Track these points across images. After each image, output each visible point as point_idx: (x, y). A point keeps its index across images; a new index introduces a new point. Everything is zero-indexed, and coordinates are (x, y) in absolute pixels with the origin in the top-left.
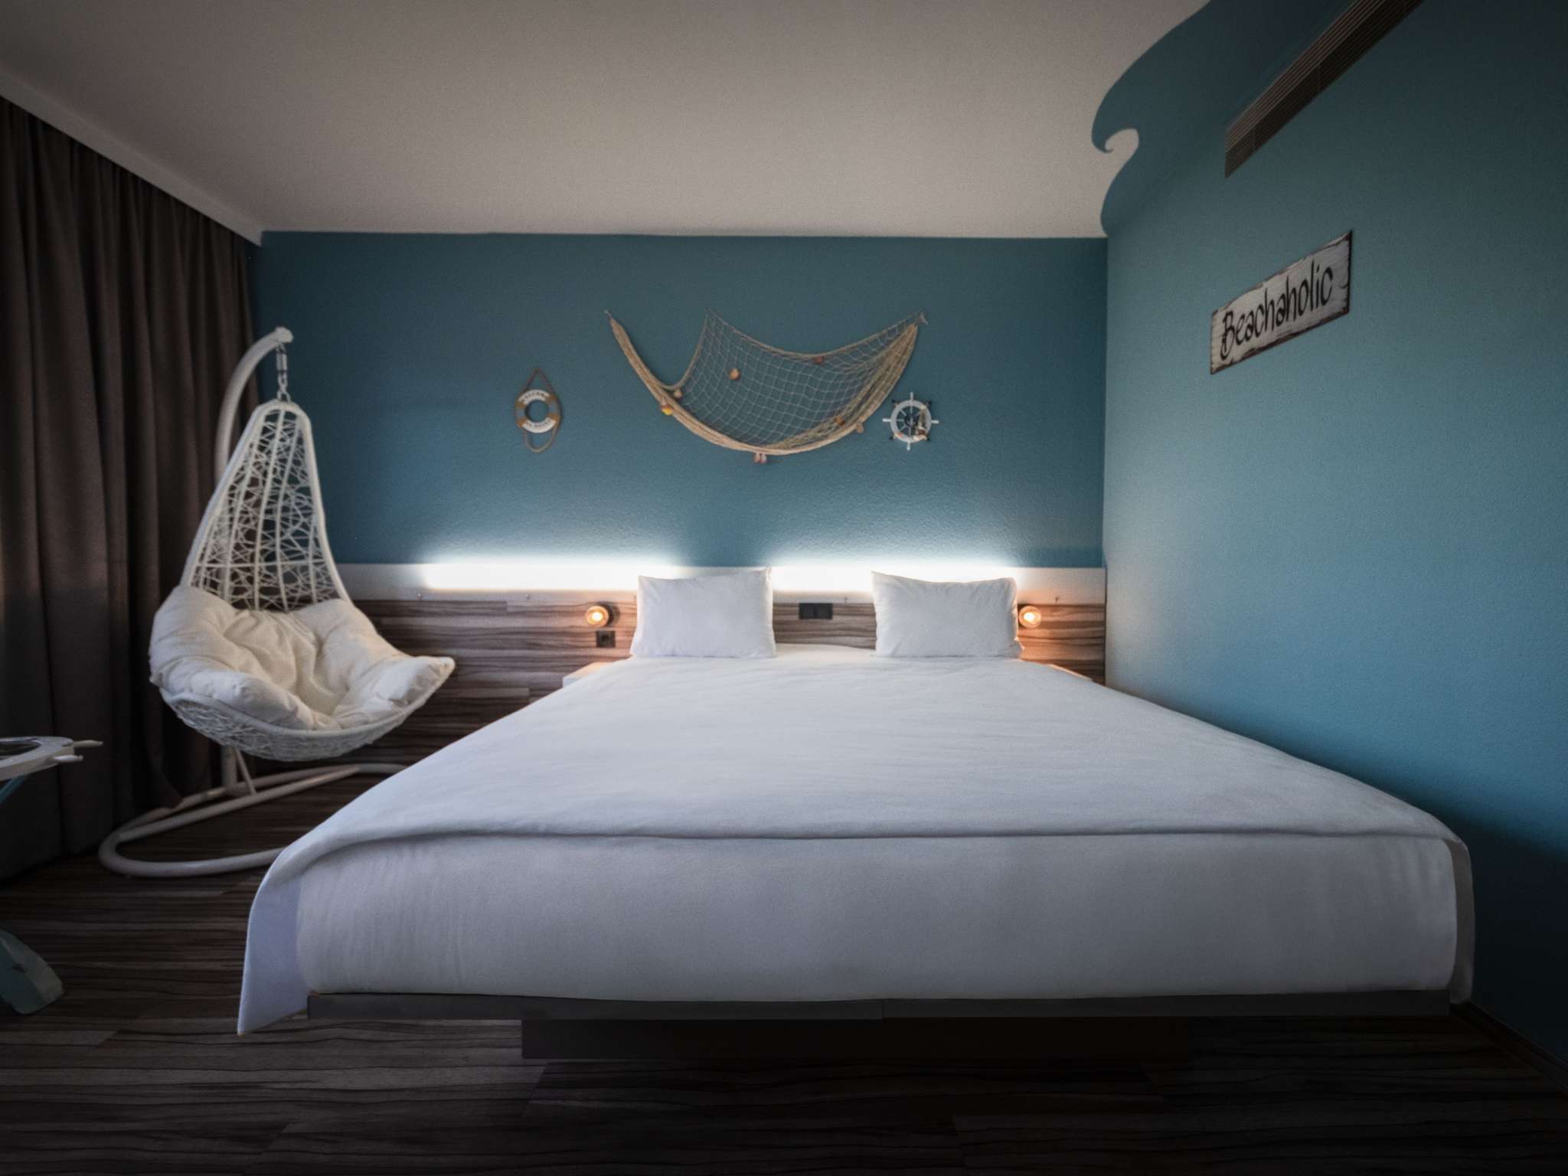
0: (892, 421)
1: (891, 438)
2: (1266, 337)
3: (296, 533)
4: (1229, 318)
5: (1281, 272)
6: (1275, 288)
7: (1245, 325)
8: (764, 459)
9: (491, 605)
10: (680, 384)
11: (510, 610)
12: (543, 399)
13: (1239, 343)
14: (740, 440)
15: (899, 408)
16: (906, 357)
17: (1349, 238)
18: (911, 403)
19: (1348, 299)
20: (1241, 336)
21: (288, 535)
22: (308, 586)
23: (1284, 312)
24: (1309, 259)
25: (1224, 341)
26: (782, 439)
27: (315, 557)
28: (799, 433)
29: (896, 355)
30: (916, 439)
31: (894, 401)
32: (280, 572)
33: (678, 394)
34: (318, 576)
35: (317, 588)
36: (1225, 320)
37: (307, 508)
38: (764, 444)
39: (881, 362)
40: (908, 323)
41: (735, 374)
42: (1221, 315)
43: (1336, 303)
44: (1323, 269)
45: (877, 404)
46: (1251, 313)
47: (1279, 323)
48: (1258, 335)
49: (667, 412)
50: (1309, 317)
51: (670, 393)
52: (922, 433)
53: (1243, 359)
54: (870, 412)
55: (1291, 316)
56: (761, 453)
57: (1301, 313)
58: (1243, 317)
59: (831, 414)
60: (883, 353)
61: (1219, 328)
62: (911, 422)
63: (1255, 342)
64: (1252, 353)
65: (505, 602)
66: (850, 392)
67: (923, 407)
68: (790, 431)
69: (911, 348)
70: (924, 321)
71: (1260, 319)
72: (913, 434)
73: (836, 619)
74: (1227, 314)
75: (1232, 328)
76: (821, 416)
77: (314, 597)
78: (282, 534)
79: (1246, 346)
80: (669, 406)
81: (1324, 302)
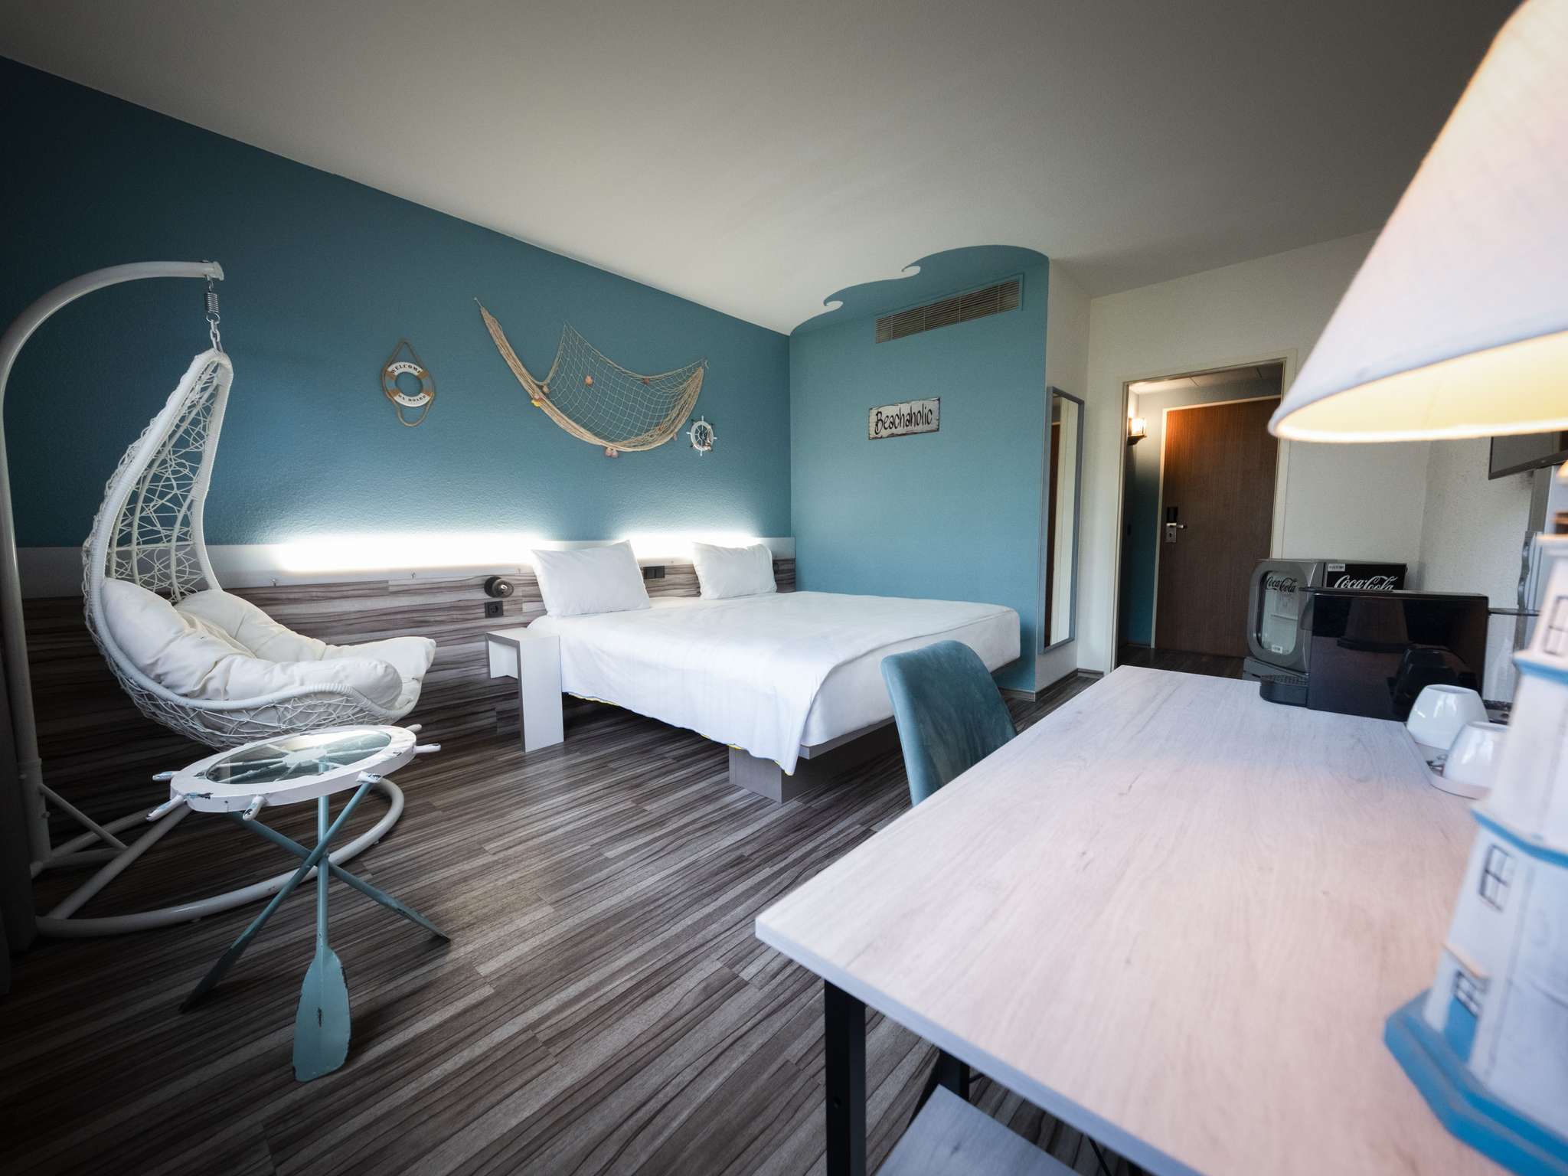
0: (692, 434)
1: (692, 446)
2: (900, 430)
3: (162, 508)
4: (879, 415)
5: (908, 402)
6: (905, 409)
7: (888, 422)
8: (615, 453)
9: (372, 586)
10: (548, 381)
11: (391, 589)
12: (416, 374)
13: (886, 429)
14: (596, 435)
15: (696, 425)
16: (699, 389)
17: (939, 400)
18: (703, 423)
19: (938, 426)
20: (887, 425)
21: (150, 512)
22: (168, 577)
23: (910, 421)
24: (921, 402)
25: (877, 425)
26: (626, 439)
27: (179, 539)
28: (637, 435)
29: (693, 387)
30: (706, 448)
31: (692, 420)
32: (135, 559)
33: (546, 389)
34: (179, 562)
35: (178, 577)
36: (877, 415)
37: (186, 477)
38: (612, 441)
39: (685, 390)
40: (699, 365)
41: (589, 380)
42: (874, 412)
43: (933, 426)
44: (928, 409)
45: (684, 421)
46: (892, 416)
47: (907, 426)
48: (896, 428)
49: (537, 404)
50: (920, 428)
51: (541, 388)
52: (709, 445)
53: (888, 437)
54: (680, 426)
55: (913, 425)
56: (613, 448)
57: (918, 424)
58: (888, 417)
59: (657, 425)
60: (685, 384)
61: (873, 418)
62: (703, 437)
63: (894, 430)
64: (893, 435)
65: (387, 582)
66: (668, 409)
67: (709, 427)
68: (630, 433)
69: (701, 383)
70: (706, 365)
71: (897, 421)
72: (704, 445)
73: (667, 577)
74: (879, 412)
75: (881, 420)
76: (650, 424)
77: (176, 588)
78: (143, 510)
79: (889, 431)
80: (540, 400)
81: (929, 423)
